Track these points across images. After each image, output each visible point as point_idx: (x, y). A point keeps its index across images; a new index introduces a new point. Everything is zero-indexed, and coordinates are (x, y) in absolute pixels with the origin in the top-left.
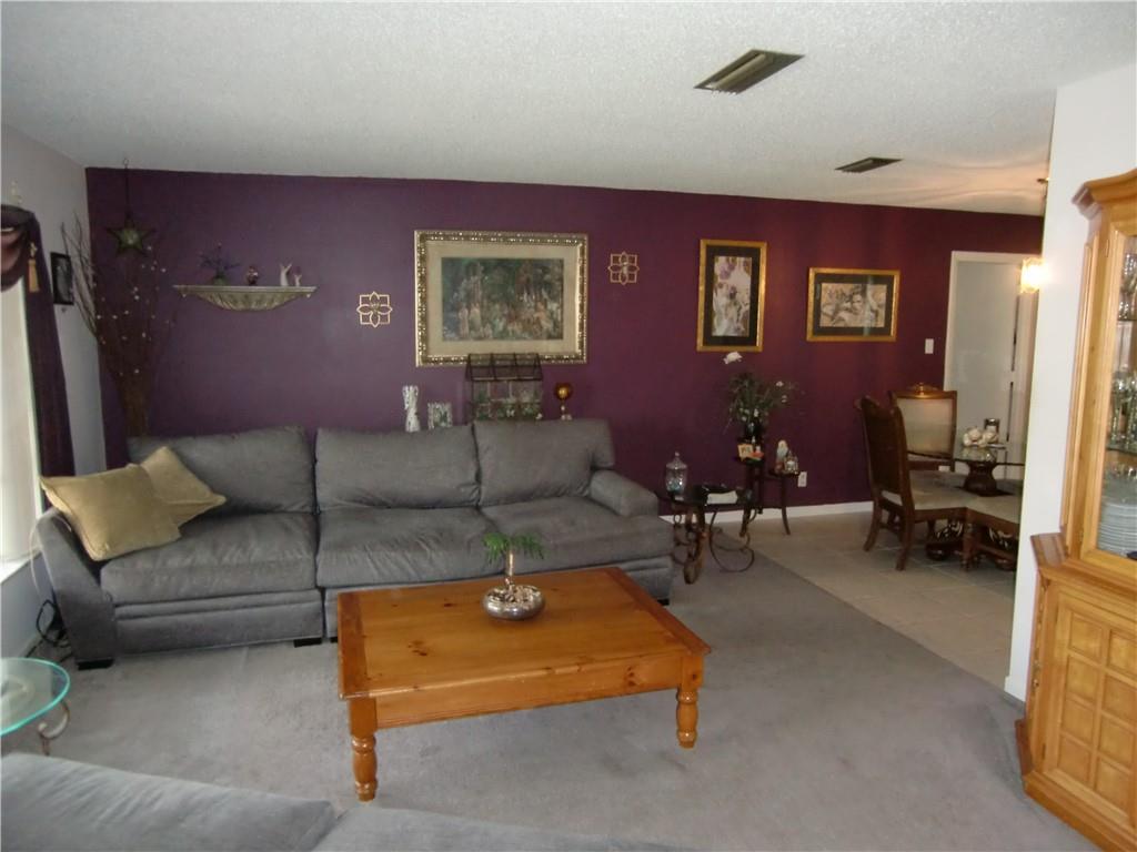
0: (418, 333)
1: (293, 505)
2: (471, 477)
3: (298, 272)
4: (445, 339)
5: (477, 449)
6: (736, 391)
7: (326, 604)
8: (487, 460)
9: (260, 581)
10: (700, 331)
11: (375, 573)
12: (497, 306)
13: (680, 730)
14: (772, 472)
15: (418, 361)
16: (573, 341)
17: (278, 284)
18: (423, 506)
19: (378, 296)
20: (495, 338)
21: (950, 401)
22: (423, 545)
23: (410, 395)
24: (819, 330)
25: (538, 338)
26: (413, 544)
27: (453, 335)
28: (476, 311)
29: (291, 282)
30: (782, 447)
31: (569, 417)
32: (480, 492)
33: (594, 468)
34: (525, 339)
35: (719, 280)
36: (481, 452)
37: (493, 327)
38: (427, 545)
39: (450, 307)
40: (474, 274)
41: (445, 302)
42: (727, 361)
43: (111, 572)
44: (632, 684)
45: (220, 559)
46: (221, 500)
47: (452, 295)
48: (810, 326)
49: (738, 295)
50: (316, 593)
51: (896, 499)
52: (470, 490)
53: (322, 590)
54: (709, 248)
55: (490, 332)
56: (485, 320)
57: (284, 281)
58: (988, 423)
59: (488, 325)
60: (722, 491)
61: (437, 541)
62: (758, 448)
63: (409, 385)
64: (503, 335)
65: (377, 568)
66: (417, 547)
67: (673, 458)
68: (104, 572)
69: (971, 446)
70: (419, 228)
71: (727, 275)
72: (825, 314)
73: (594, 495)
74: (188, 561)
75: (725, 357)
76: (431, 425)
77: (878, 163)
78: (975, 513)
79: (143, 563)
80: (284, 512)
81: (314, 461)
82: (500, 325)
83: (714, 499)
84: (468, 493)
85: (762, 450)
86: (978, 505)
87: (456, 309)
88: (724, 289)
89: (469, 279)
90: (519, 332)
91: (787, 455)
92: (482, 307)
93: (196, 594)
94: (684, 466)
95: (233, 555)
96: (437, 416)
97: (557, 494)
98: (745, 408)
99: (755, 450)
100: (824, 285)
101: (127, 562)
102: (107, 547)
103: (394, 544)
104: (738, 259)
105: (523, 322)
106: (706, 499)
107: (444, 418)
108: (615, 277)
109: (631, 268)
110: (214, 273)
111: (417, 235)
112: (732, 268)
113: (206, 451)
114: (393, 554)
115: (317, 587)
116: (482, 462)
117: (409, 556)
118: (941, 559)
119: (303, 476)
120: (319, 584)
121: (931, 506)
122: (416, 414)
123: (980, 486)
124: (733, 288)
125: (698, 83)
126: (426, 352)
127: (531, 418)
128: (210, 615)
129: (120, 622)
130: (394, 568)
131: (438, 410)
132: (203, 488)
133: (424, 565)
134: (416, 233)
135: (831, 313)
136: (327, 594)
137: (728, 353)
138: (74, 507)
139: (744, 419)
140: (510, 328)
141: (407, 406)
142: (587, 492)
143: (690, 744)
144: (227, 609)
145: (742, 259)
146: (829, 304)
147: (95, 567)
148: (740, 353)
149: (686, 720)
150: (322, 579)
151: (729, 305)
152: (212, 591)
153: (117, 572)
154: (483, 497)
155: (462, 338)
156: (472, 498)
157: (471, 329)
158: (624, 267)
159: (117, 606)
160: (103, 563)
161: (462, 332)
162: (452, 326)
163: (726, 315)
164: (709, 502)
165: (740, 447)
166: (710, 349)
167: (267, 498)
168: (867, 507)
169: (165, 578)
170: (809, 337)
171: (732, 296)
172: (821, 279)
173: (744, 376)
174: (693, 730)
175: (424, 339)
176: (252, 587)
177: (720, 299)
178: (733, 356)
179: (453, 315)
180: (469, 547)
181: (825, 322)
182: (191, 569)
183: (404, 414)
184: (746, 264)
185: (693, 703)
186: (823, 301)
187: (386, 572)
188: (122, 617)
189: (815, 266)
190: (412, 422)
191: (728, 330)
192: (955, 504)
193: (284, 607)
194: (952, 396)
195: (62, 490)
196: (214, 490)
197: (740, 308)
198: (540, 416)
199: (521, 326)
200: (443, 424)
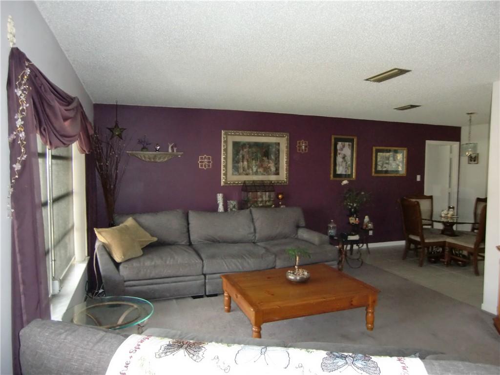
0: (222, 172)
1: (183, 241)
2: (252, 230)
3: (176, 147)
4: (233, 174)
5: (253, 219)
6: (347, 195)
7: (207, 281)
8: (258, 224)
9: (182, 271)
10: (332, 172)
11: (226, 268)
12: (254, 161)
13: (367, 323)
14: (362, 228)
15: (222, 184)
16: (283, 176)
17: (168, 151)
18: (235, 242)
19: (207, 157)
20: (253, 174)
21: (430, 200)
22: (244, 256)
23: (220, 197)
24: (377, 172)
25: (269, 175)
26: (241, 256)
27: (236, 173)
28: (246, 163)
29: (173, 151)
30: (367, 219)
31: (284, 206)
32: (255, 237)
33: (298, 227)
34: (264, 175)
35: (339, 151)
36: (255, 220)
37: (252, 170)
38: (246, 256)
39: (236, 161)
40: (245, 148)
41: (234, 160)
42: (342, 184)
43: (124, 267)
44: (352, 305)
45: (166, 262)
46: (155, 239)
47: (236, 157)
48: (373, 170)
49: (346, 158)
50: (203, 276)
51: (418, 239)
52: (251, 235)
53: (205, 275)
54: (335, 139)
55: (251, 172)
56: (249, 167)
57: (170, 151)
58: (450, 208)
59: (250, 169)
60: (353, 235)
61: (250, 255)
62: (357, 219)
63: (219, 193)
64: (256, 173)
65: (227, 265)
66: (242, 257)
67: (330, 222)
68: (121, 267)
69: (444, 217)
70: (224, 129)
71: (342, 149)
72: (379, 165)
73: (299, 237)
74: (153, 263)
75: (342, 182)
76: (229, 210)
77: (413, 106)
78: (450, 243)
79: (135, 264)
80: (179, 245)
81: (188, 224)
82: (255, 169)
83: (351, 238)
84: (251, 237)
85: (359, 220)
86: (450, 240)
87: (238, 162)
88: (341, 155)
89: (243, 150)
90: (262, 172)
91: (368, 222)
92: (248, 161)
93: (157, 277)
94: (335, 225)
95: (170, 261)
96: (231, 206)
97: (285, 237)
98: (350, 203)
99: (356, 220)
100: (379, 154)
101: (129, 263)
102: (123, 257)
103: (233, 256)
104: (346, 143)
105: (264, 168)
106: (347, 238)
107: (234, 207)
108: (299, 150)
109: (306, 147)
110: (142, 146)
111: (223, 132)
112: (344, 146)
113: (148, 219)
114: (233, 260)
115: (203, 274)
116: (256, 224)
117: (240, 261)
118: (435, 262)
119: (185, 230)
120: (204, 273)
121: (431, 241)
122: (223, 205)
123: (448, 233)
124: (344, 155)
125: (366, 79)
126: (226, 180)
127: (270, 206)
128: (161, 285)
129: (126, 288)
130: (233, 265)
131: (232, 203)
132: (148, 235)
133: (246, 264)
134: (222, 131)
135: (381, 165)
136: (207, 277)
137: (343, 181)
138: (109, 241)
139: (350, 207)
140: (259, 170)
141: (218, 202)
142: (296, 237)
143: (372, 329)
144: (168, 283)
145: (348, 143)
146: (381, 161)
147: (117, 265)
148: (348, 181)
149: (370, 320)
150: (206, 270)
151: (342, 162)
152: (163, 276)
153: (126, 267)
154: (257, 238)
155: (240, 174)
156: (252, 239)
157: (243, 170)
158: (303, 146)
159: (125, 281)
160: (120, 264)
161: (240, 172)
162: (236, 169)
163: (342, 165)
164: (348, 239)
165: (350, 218)
166: (335, 179)
167: (172, 238)
168: (402, 243)
169: (145, 270)
170: (373, 174)
171: (344, 158)
172: (378, 151)
173: (349, 190)
174: (372, 324)
175: (225, 174)
176: (178, 274)
177: (339, 159)
178: (345, 182)
179: (236, 165)
180: (262, 257)
181: (379, 168)
182: (155, 266)
183: (218, 205)
184: (349, 145)
185: (373, 313)
186: (379, 159)
187: (230, 267)
188: (127, 286)
189: (375, 146)
190: (221, 208)
191: (342, 171)
192: (441, 240)
193: (191, 282)
194: (431, 197)
195: (104, 234)
196: (153, 236)
197: (347, 163)
198: (273, 206)
199: (263, 170)
200: (234, 209)
